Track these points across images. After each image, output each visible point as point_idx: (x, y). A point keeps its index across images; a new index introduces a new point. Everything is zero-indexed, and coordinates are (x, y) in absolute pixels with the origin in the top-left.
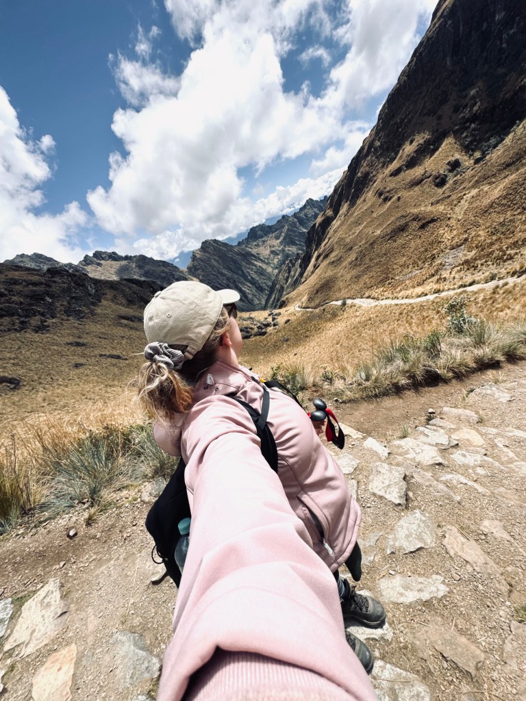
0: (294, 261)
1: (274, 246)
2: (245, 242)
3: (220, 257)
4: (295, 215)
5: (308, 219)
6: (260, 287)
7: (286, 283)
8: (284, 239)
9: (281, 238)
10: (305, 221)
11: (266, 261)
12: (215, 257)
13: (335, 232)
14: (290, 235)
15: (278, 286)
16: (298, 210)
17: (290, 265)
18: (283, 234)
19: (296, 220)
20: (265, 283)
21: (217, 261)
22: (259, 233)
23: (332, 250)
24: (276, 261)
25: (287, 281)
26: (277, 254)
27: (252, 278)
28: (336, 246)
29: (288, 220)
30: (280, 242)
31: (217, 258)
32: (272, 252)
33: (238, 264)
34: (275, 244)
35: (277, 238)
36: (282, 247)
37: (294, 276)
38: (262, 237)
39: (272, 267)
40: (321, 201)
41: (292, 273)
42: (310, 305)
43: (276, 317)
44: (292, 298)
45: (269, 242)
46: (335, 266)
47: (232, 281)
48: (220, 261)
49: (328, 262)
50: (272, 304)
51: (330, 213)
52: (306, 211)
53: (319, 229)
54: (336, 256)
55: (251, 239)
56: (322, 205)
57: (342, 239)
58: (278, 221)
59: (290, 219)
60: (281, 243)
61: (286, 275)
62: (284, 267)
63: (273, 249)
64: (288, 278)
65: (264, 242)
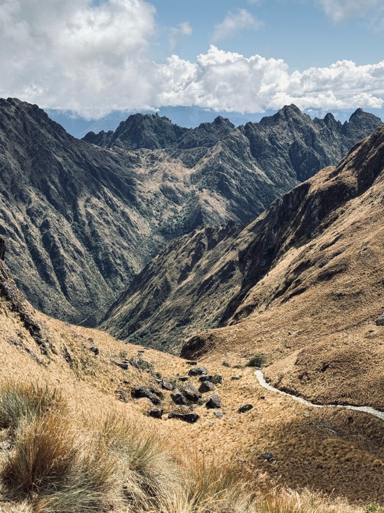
0: (216, 236)
1: (174, 179)
2: (105, 138)
3: (31, 153)
4: (248, 129)
5: (274, 150)
6: (107, 263)
7: (179, 282)
8: (204, 172)
9: (199, 168)
10: (267, 151)
11: (144, 205)
12: (17, 147)
13: (357, 227)
14: (221, 169)
15: (156, 281)
16: (258, 120)
17: (205, 241)
18: (205, 160)
19: (245, 140)
20: (122, 258)
21: (21, 160)
22: (149, 134)
23: (342, 269)
24: (167, 215)
25: (184, 276)
26: (176, 201)
27: (94, 233)
28: (354, 264)
29: (227, 131)
30: (192, 176)
31: (21, 152)
32: (166, 191)
33: (72, 186)
34: (178, 174)
35: (189, 164)
36: (193, 187)
37: (205, 271)
38: (150, 145)
39: (152, 225)
40: (317, 121)
41: (203, 262)
42: (301, 390)
43: (210, 384)
44: (223, 340)
45: (165, 165)
46: (343, 307)
47: (39, 221)
48: (29, 162)
49: (327, 291)
50: (126, 319)
51: (350, 178)
52: (275, 129)
53: (317, 202)
54: (351, 285)
55: (123, 139)
56: (317, 131)
57: (372, 253)
58: (203, 126)
59: (233, 134)
60: (194, 178)
61: (187, 261)
62: (188, 240)
63: (170, 185)
64: (188, 269)
65: (153, 158)
